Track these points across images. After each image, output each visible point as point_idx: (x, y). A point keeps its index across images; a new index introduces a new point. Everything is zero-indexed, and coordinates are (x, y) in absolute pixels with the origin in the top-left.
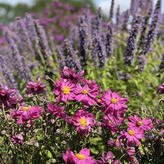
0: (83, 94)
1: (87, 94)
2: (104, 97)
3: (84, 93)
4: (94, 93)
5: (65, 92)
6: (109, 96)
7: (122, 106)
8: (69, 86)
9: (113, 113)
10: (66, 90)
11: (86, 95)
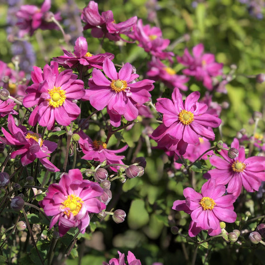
0: (114, 91)
1: (123, 92)
2: (165, 105)
3: (115, 88)
4: (141, 92)
5: (51, 103)
6: (178, 103)
7: (202, 132)
8: (68, 84)
9: (176, 146)
10: (56, 96)
11: (121, 94)
